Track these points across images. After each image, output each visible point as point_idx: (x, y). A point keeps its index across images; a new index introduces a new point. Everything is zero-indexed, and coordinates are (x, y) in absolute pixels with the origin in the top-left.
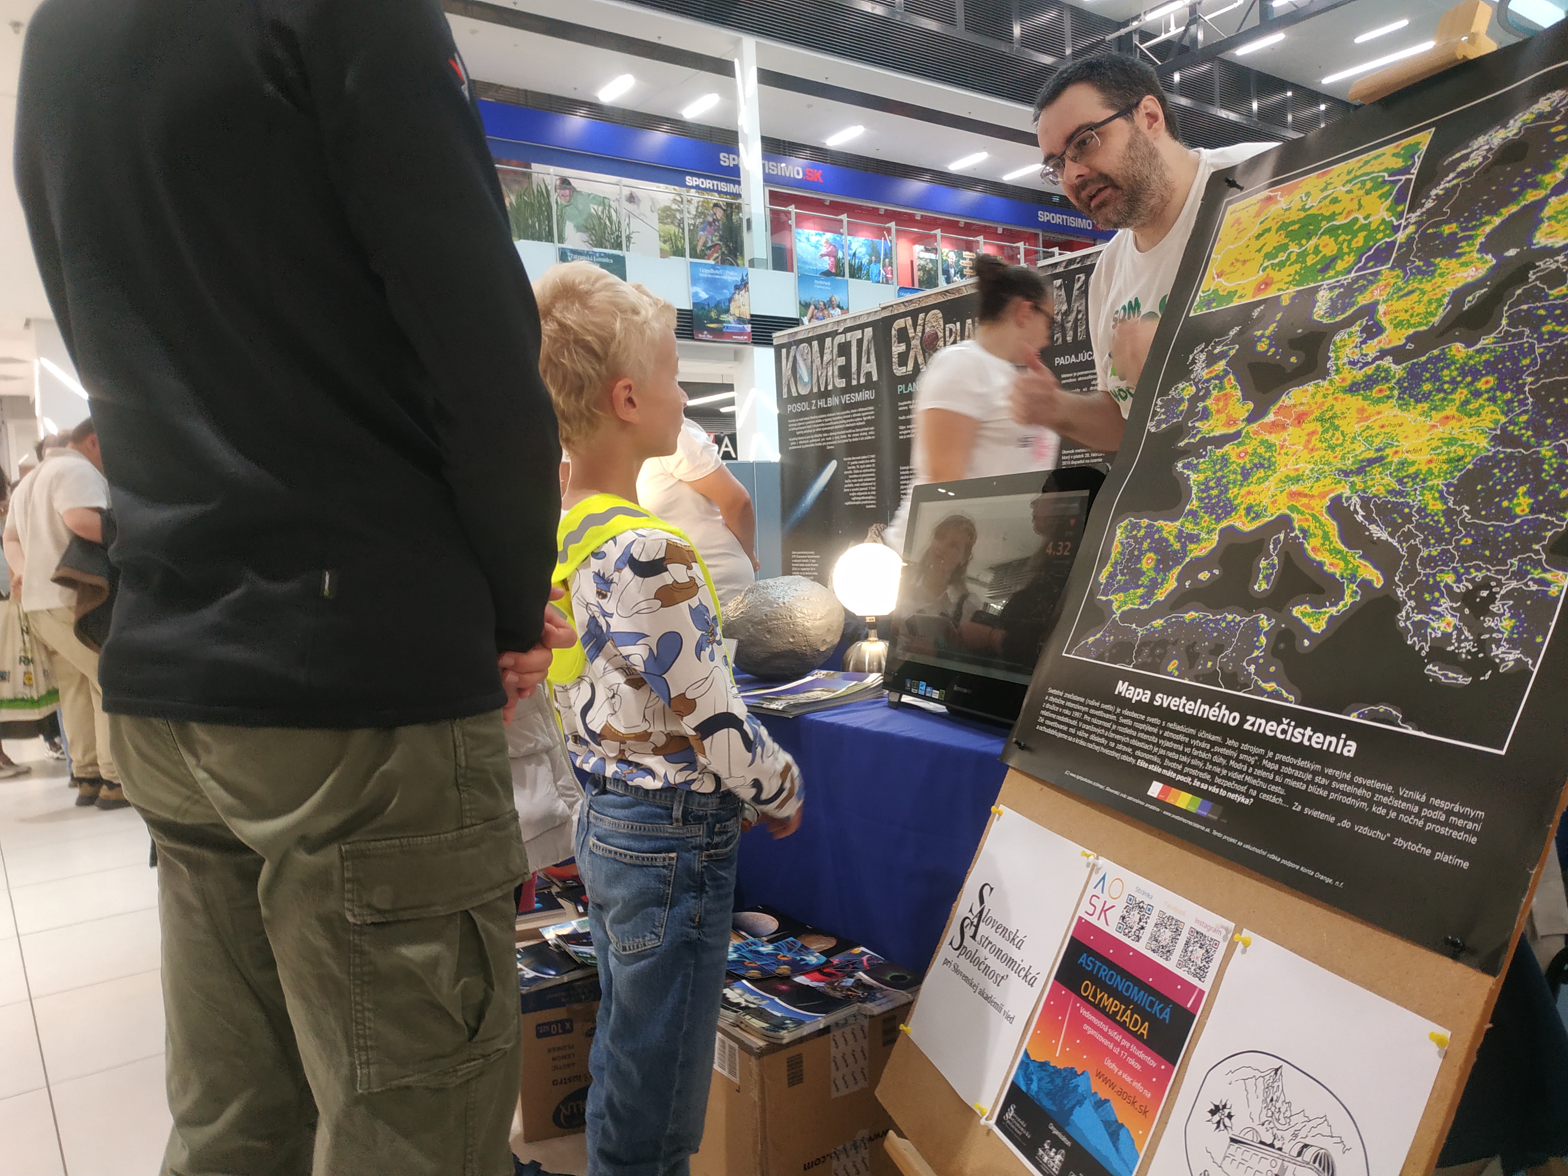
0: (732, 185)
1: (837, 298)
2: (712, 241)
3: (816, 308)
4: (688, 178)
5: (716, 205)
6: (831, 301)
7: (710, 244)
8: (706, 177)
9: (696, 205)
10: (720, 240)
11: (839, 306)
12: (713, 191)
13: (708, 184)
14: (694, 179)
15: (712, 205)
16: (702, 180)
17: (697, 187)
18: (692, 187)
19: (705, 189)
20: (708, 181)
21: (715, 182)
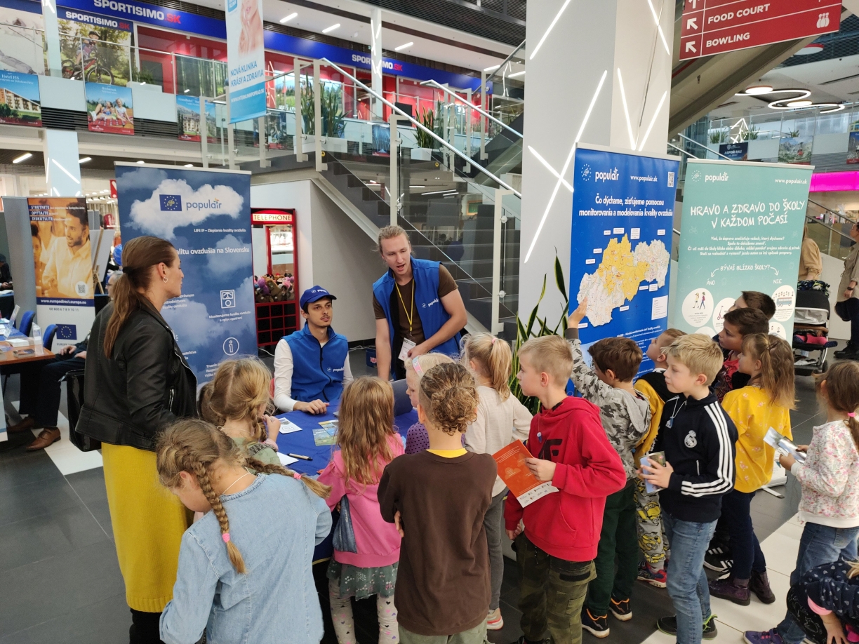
0: (106, 20)
1: (122, 100)
2: (89, 57)
3: (103, 106)
4: (67, 13)
5: (92, 33)
6: (117, 102)
7: (87, 58)
8: (83, 13)
9: (75, 32)
10: (96, 56)
11: (124, 106)
12: (90, 23)
13: (85, 18)
14: (73, 14)
15: (88, 33)
16: (79, 15)
17: (76, 20)
18: (71, 19)
19: (83, 21)
20: (85, 16)
21: (92, 18)
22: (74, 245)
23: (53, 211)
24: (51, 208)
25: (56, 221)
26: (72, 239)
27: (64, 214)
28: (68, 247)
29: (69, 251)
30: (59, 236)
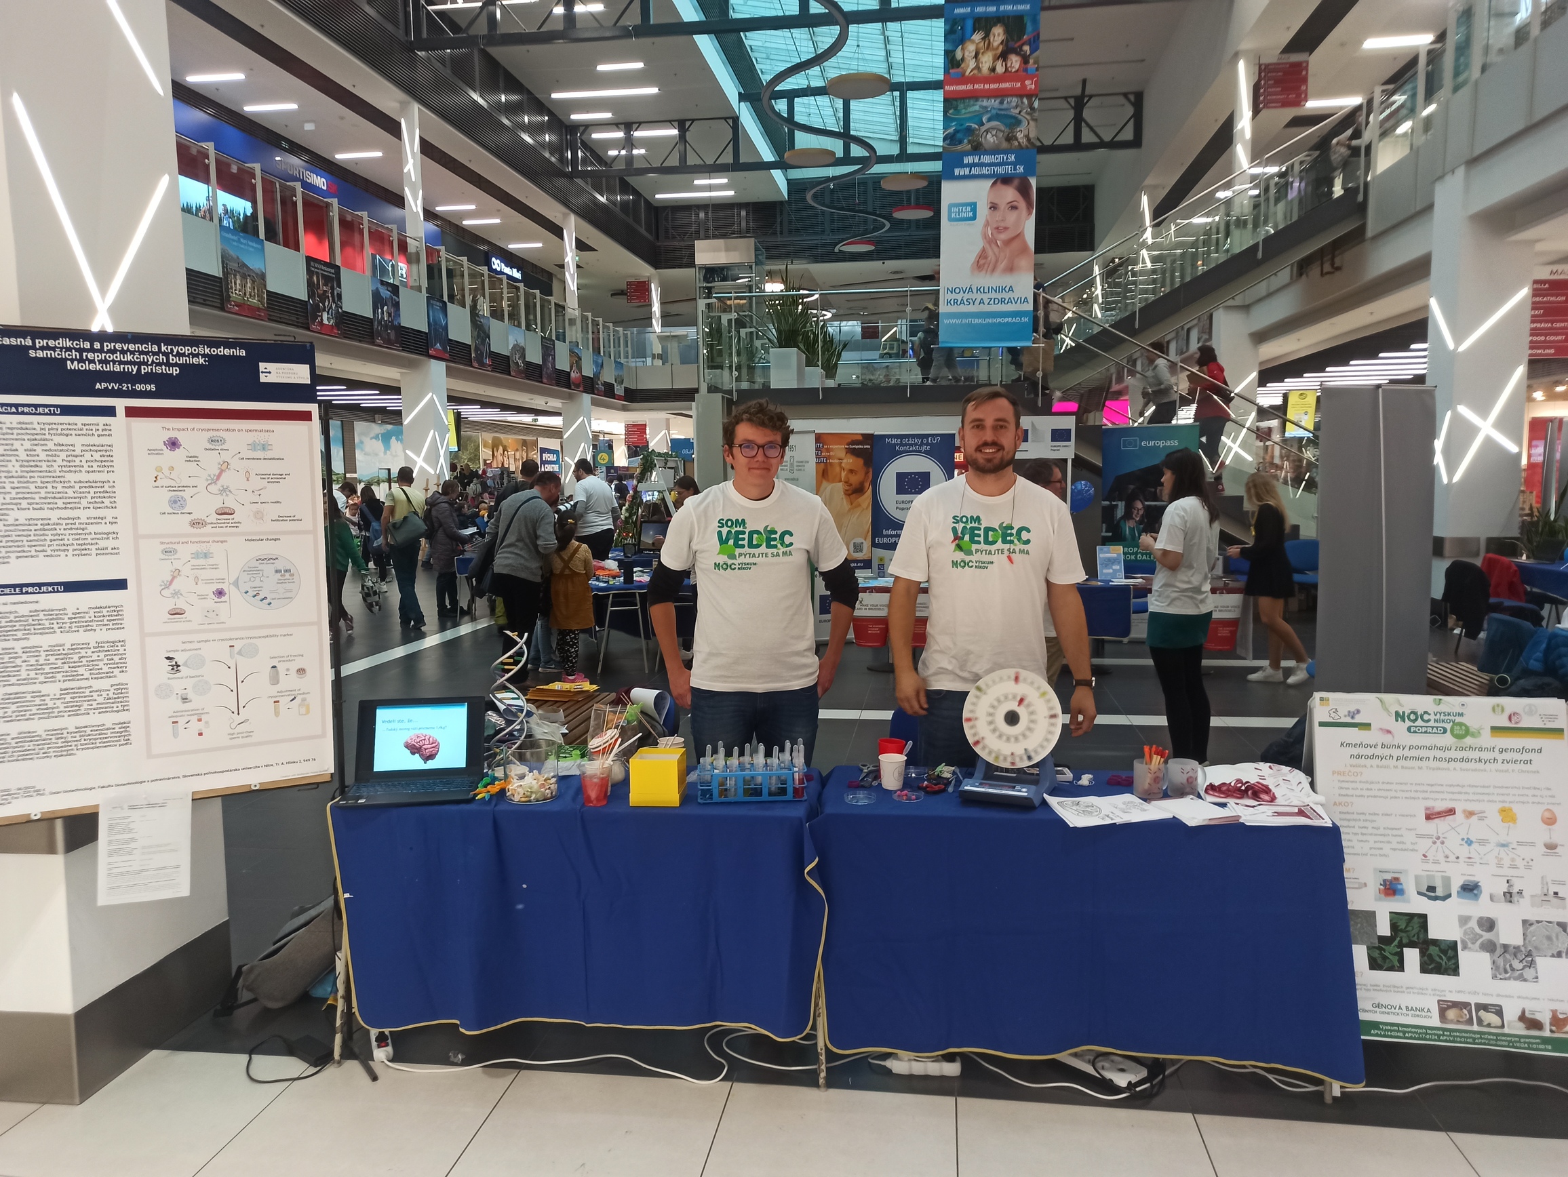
22: (852, 494)
23: (828, 450)
24: (825, 447)
25: (831, 463)
26: (851, 485)
27: (842, 454)
28: (844, 496)
29: (844, 500)
30: (833, 482)
